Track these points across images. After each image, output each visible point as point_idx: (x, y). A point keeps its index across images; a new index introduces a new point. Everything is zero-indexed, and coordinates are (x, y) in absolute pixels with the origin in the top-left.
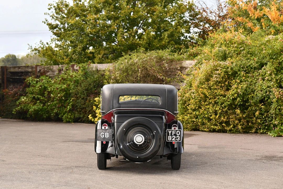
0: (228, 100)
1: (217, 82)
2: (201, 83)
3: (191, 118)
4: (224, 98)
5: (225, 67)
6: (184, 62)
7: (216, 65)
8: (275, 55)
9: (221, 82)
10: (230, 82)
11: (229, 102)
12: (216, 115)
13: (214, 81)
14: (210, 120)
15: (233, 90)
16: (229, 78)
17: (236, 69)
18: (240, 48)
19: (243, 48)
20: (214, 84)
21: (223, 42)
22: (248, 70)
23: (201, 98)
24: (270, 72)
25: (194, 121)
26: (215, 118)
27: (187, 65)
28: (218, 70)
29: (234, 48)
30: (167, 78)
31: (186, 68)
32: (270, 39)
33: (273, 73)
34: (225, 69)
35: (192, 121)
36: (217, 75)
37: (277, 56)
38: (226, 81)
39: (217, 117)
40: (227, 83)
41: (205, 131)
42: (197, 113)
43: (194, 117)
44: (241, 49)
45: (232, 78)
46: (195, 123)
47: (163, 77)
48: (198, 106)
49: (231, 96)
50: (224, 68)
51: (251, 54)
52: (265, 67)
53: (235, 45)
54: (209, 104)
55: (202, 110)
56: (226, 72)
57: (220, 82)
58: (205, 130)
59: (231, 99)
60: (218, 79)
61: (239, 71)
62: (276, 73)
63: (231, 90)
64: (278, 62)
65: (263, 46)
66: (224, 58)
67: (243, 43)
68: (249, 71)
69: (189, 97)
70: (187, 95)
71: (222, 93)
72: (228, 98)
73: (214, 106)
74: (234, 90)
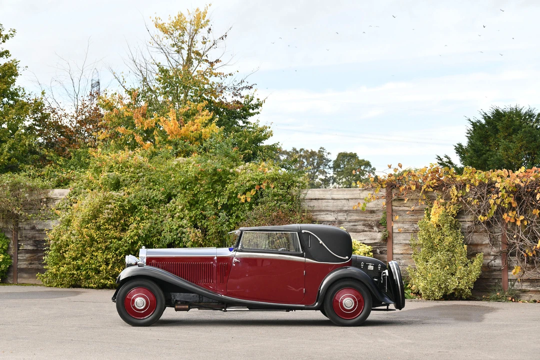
0: (125, 245)
1: (108, 220)
2: (86, 221)
3: (69, 269)
4: (120, 242)
5: (119, 199)
6: (51, 192)
7: (107, 196)
8: (188, 184)
9: (115, 220)
10: (127, 220)
11: (126, 246)
12: (107, 264)
13: (105, 218)
14: (98, 272)
15: (131, 230)
16: (124, 214)
17: (135, 202)
18: (137, 174)
19: (142, 174)
20: (105, 222)
21: (114, 165)
22: (151, 203)
23: (86, 241)
24: (182, 206)
25: (73, 274)
26: (106, 270)
27: (56, 195)
28: (110, 203)
29: (130, 174)
30: (27, 214)
31: (54, 200)
32: (181, 162)
33: (185, 209)
34: (120, 203)
35: (70, 274)
36: (109, 211)
37: (191, 185)
38: (121, 219)
39: (110, 267)
40: (122, 221)
41: (92, 288)
42: (80, 262)
43: (74, 268)
44: (139, 175)
45: (128, 214)
46: (76, 277)
47: (21, 212)
48: (80, 252)
49: (129, 239)
50: (118, 201)
51: (153, 182)
52: (174, 200)
53: (132, 169)
54: (97, 251)
55: (87, 258)
56: (121, 206)
57: (112, 221)
58: (92, 285)
59: (130, 242)
60: (110, 216)
61: (140, 204)
62: (189, 207)
63: (129, 231)
64: (192, 194)
65: (170, 172)
66: (117, 186)
67: (141, 167)
68: (153, 205)
69: (67, 240)
70: (64, 238)
71: (117, 234)
72: (126, 241)
73: (104, 252)
74: (133, 231)
